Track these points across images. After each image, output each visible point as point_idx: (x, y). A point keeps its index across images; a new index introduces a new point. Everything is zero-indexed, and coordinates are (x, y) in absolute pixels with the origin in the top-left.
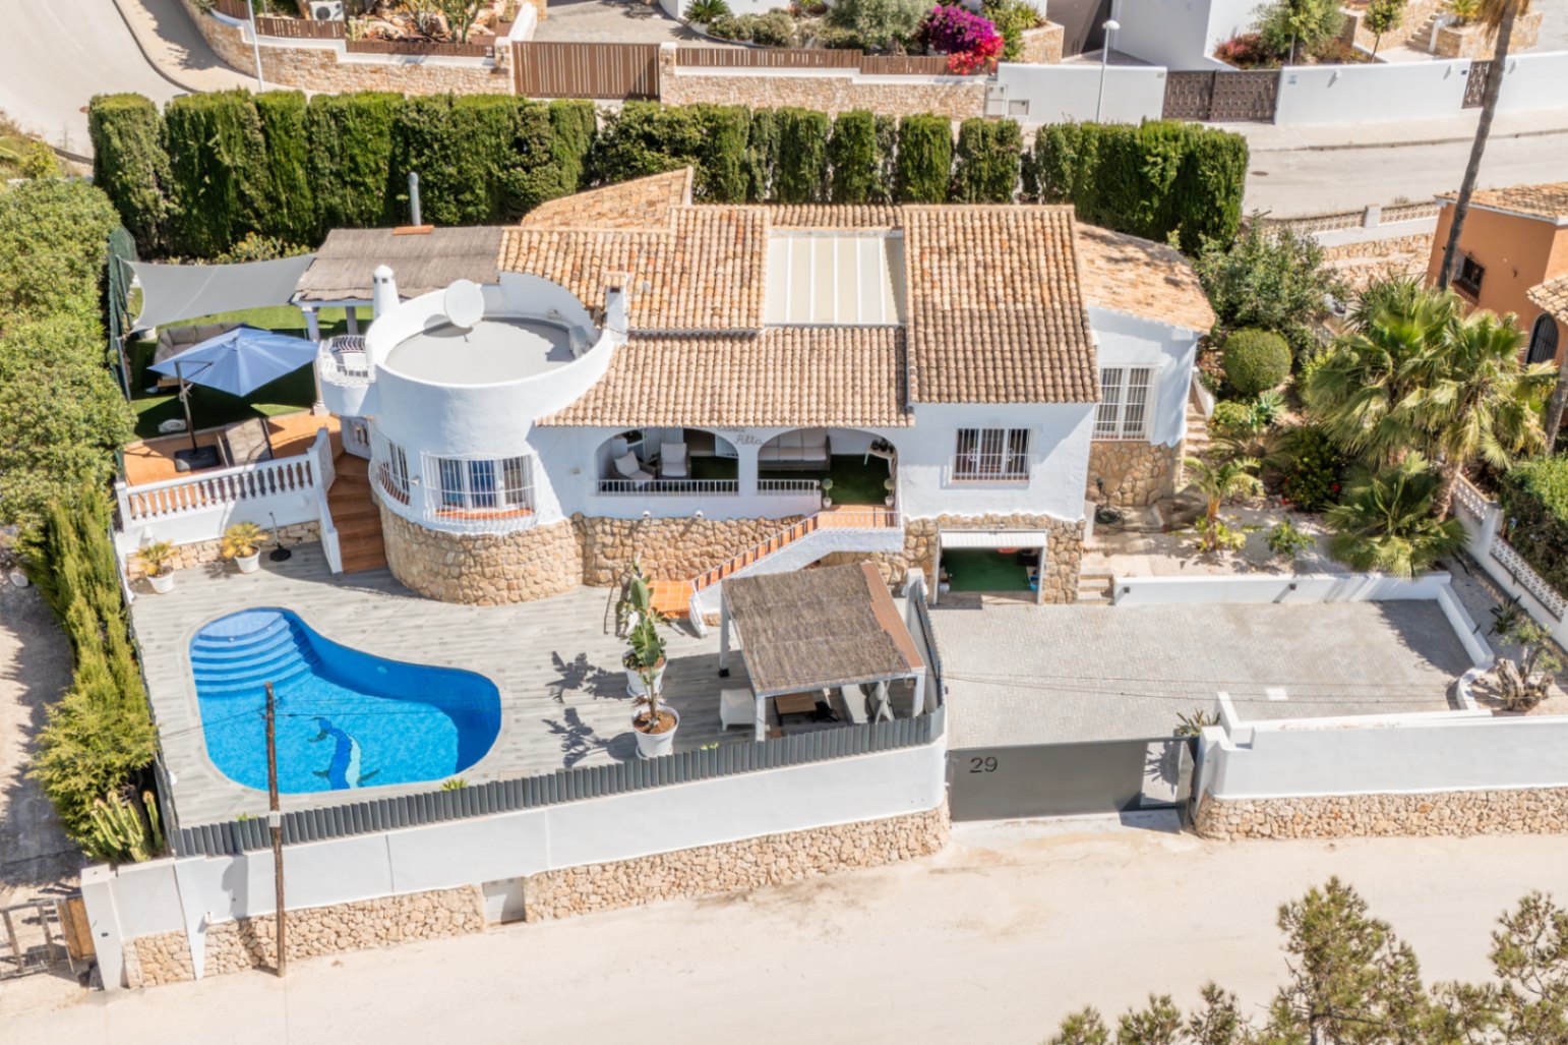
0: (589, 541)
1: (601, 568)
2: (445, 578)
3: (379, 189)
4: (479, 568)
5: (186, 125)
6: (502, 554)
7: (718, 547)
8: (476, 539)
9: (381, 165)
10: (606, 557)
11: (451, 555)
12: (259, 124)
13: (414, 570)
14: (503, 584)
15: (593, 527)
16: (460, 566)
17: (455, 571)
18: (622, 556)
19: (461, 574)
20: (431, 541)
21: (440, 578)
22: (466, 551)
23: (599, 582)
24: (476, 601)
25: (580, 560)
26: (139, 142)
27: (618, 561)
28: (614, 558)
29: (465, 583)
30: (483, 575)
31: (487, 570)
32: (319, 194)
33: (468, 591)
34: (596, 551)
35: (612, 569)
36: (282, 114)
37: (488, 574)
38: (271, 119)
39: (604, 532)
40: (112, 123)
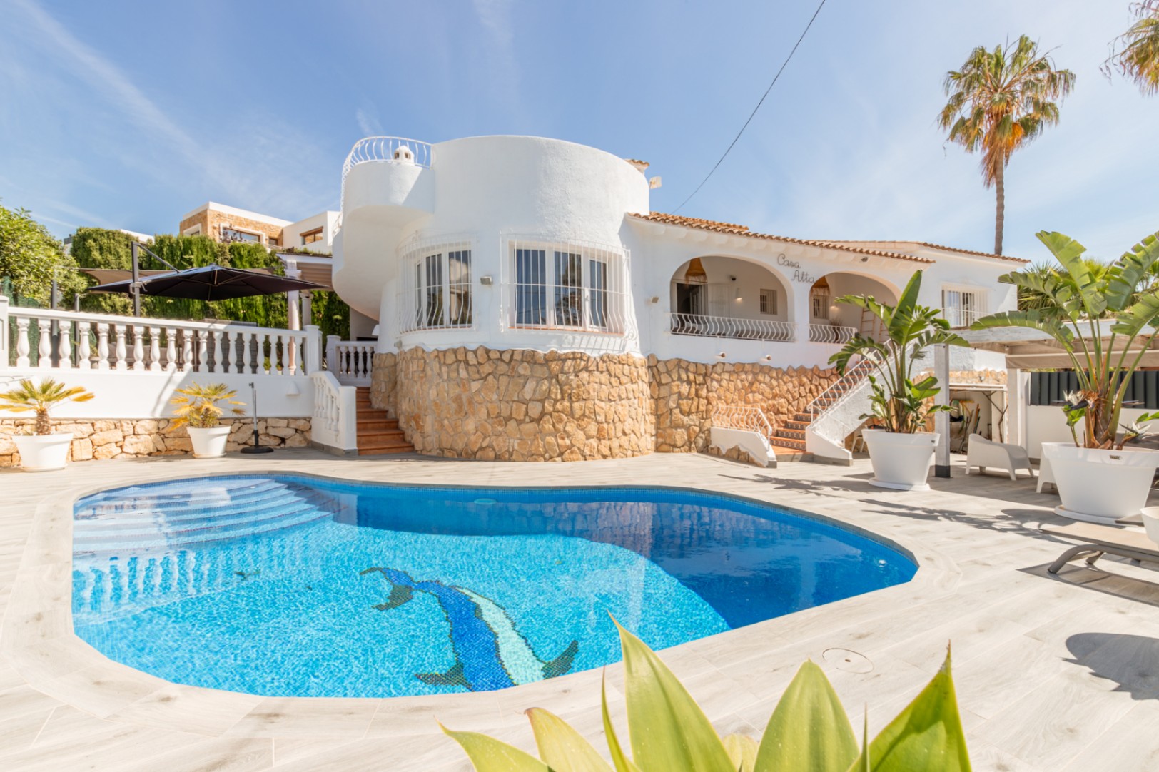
0: (664, 391)
1: (677, 427)
2: (519, 422)
3: (319, 312)
4: (566, 403)
5: (165, 250)
6: (596, 385)
7: (783, 401)
8: (563, 359)
9: (323, 294)
10: (682, 412)
11: (530, 385)
12: (229, 257)
13: (470, 425)
14: (593, 429)
15: (669, 373)
16: (542, 401)
17: (535, 410)
18: (697, 411)
19: (543, 414)
20: (503, 368)
21: (512, 424)
22: (553, 376)
23: (675, 446)
24: (561, 454)
25: (653, 419)
26: (119, 257)
27: (693, 417)
28: (689, 413)
29: (548, 426)
30: (571, 413)
31: (576, 405)
32: (271, 313)
33: (550, 439)
34: (672, 405)
35: (688, 428)
36: (249, 252)
37: (578, 413)
38: (239, 254)
39: (680, 379)
40: (95, 240)
